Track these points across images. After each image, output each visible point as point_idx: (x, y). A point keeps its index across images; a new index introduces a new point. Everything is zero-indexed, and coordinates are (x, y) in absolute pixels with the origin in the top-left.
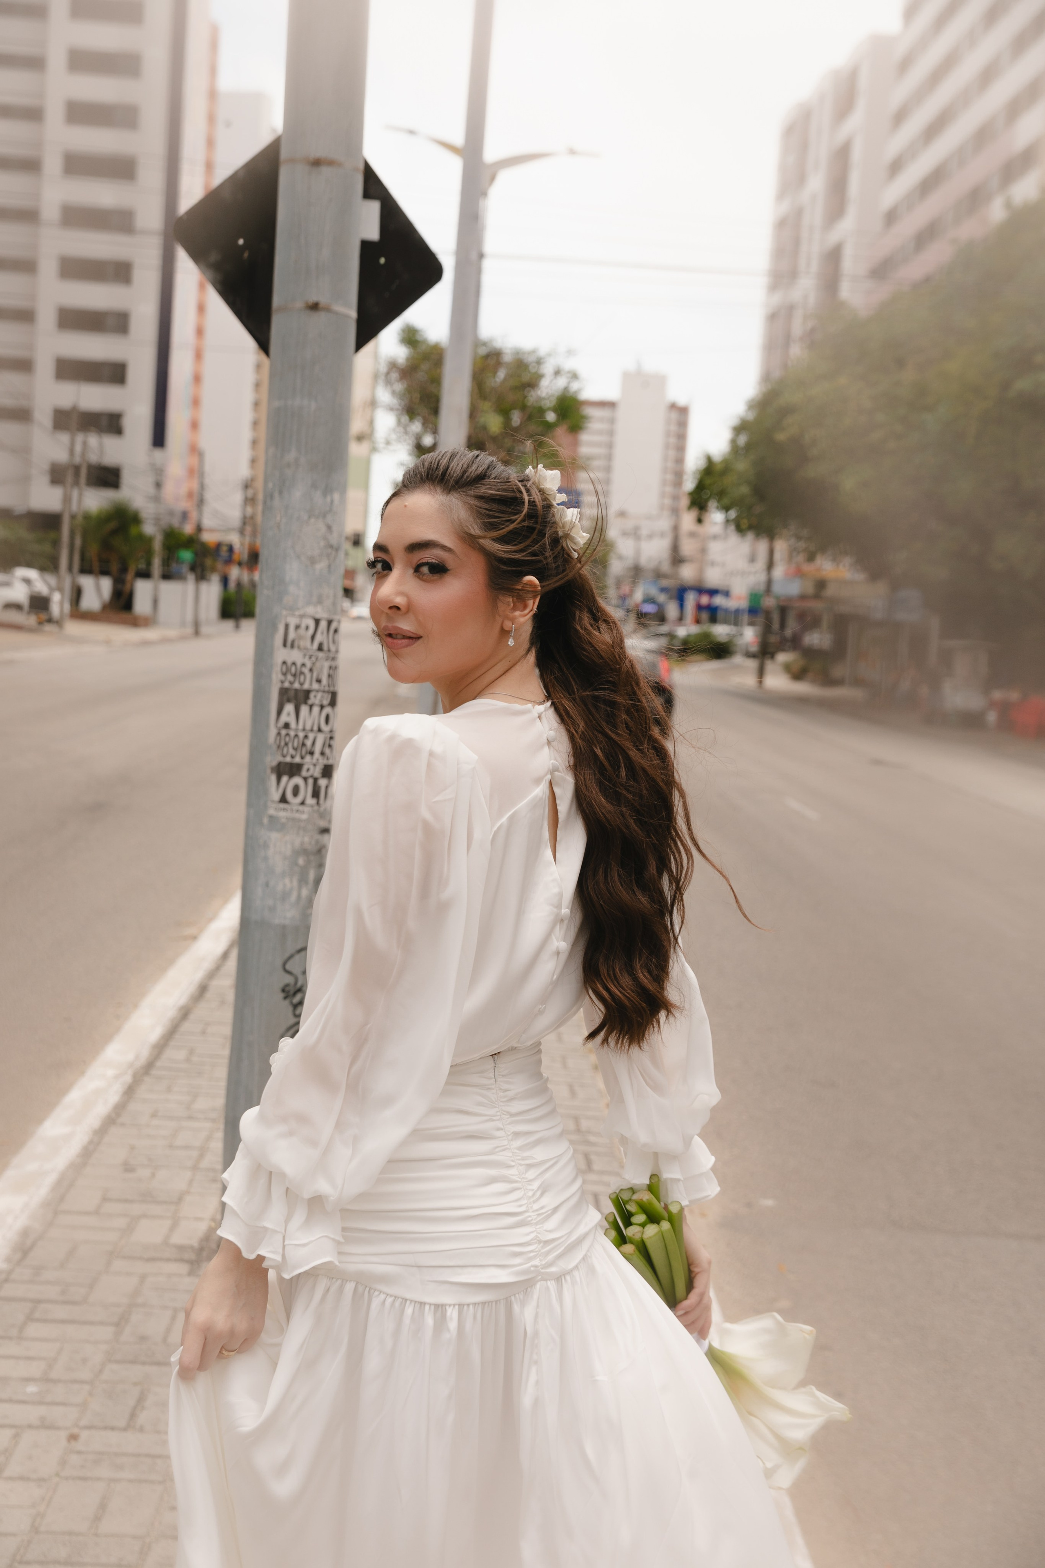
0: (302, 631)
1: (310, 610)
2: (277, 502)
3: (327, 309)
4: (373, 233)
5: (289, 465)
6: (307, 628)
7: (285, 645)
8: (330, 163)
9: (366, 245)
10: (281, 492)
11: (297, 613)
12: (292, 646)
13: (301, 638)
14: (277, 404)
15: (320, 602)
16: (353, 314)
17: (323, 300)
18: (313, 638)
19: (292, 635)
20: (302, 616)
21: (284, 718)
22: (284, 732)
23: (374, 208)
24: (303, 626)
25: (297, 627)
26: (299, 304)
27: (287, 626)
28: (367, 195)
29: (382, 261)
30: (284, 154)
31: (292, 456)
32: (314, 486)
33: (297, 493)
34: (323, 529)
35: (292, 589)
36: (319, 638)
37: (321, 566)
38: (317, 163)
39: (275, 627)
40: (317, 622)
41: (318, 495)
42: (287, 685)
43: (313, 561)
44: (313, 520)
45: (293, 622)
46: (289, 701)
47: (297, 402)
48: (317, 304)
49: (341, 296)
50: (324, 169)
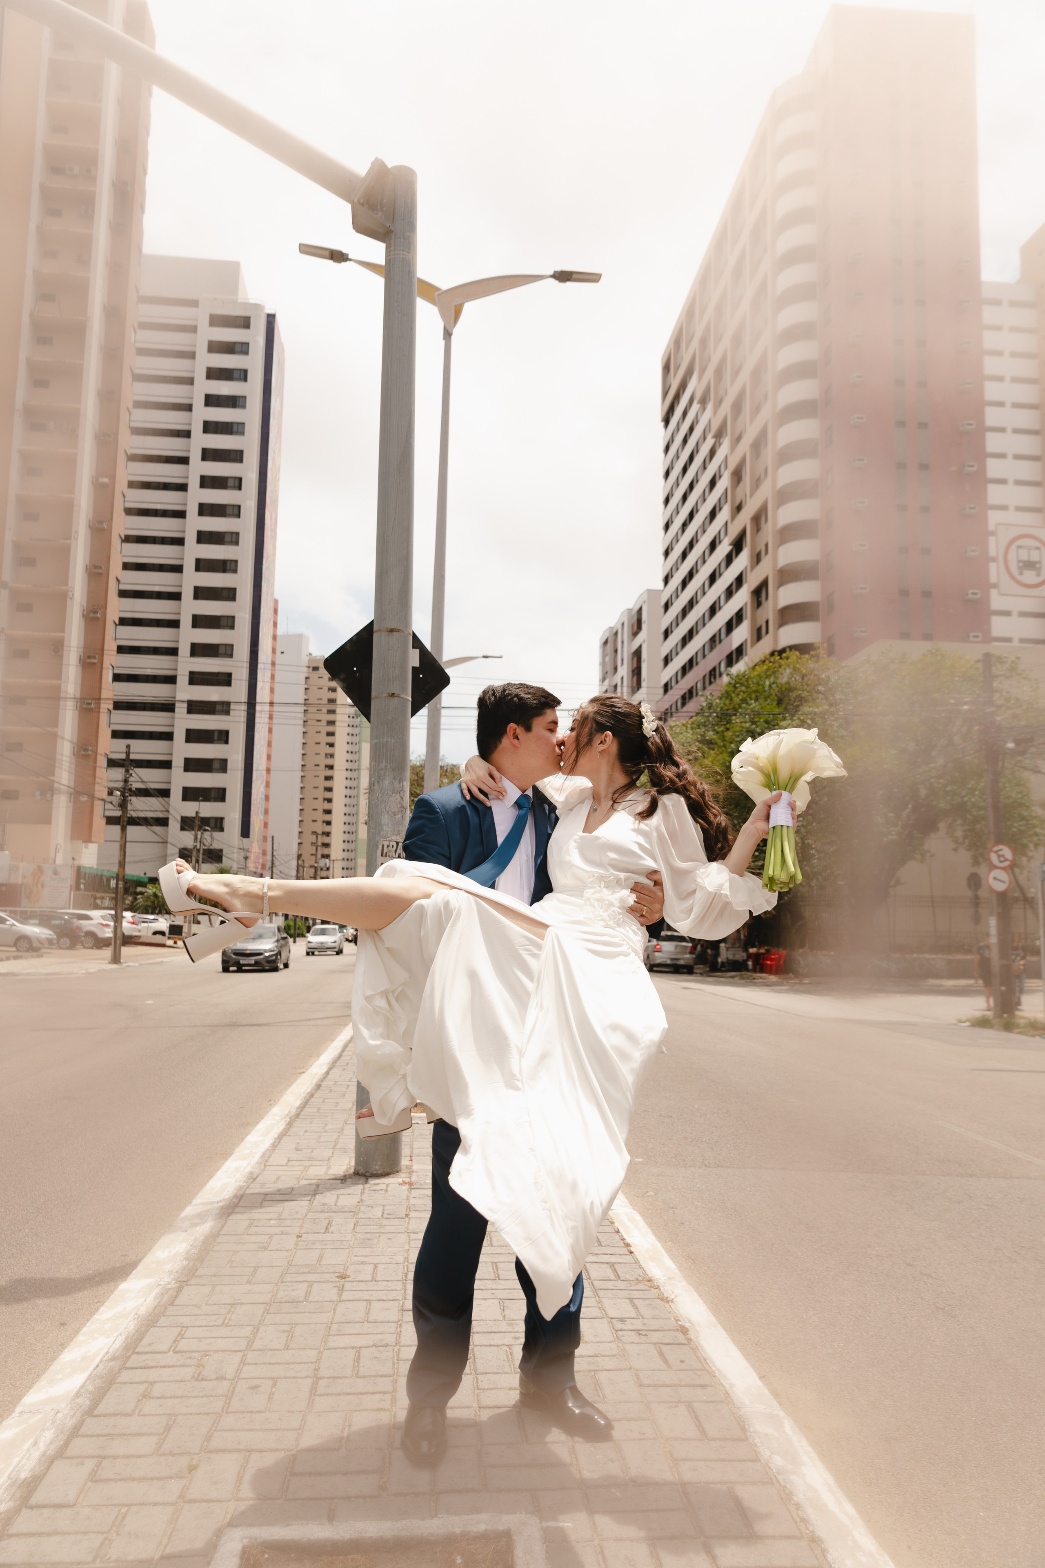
0: (390, 848)
1: (394, 838)
2: (376, 786)
3: (398, 696)
4: (417, 665)
5: (382, 769)
6: (393, 846)
7: (382, 856)
8: (398, 631)
9: (413, 668)
10: (378, 782)
11: (388, 839)
12: (386, 856)
13: (390, 851)
14: (375, 741)
15: (398, 834)
16: (410, 699)
17: (396, 692)
18: (396, 851)
19: (385, 850)
20: (390, 841)
23: (417, 651)
24: (391, 846)
25: (388, 846)
26: (385, 695)
27: (383, 846)
28: (413, 647)
29: (421, 676)
30: (375, 628)
31: (383, 765)
32: (394, 778)
33: (386, 782)
34: (399, 799)
35: (385, 828)
36: (399, 851)
37: (399, 816)
38: (392, 630)
39: (377, 847)
40: (398, 843)
41: (396, 783)
43: (395, 814)
44: (394, 795)
45: (386, 844)
47: (385, 740)
48: (393, 694)
49: (404, 690)
50: (395, 633)
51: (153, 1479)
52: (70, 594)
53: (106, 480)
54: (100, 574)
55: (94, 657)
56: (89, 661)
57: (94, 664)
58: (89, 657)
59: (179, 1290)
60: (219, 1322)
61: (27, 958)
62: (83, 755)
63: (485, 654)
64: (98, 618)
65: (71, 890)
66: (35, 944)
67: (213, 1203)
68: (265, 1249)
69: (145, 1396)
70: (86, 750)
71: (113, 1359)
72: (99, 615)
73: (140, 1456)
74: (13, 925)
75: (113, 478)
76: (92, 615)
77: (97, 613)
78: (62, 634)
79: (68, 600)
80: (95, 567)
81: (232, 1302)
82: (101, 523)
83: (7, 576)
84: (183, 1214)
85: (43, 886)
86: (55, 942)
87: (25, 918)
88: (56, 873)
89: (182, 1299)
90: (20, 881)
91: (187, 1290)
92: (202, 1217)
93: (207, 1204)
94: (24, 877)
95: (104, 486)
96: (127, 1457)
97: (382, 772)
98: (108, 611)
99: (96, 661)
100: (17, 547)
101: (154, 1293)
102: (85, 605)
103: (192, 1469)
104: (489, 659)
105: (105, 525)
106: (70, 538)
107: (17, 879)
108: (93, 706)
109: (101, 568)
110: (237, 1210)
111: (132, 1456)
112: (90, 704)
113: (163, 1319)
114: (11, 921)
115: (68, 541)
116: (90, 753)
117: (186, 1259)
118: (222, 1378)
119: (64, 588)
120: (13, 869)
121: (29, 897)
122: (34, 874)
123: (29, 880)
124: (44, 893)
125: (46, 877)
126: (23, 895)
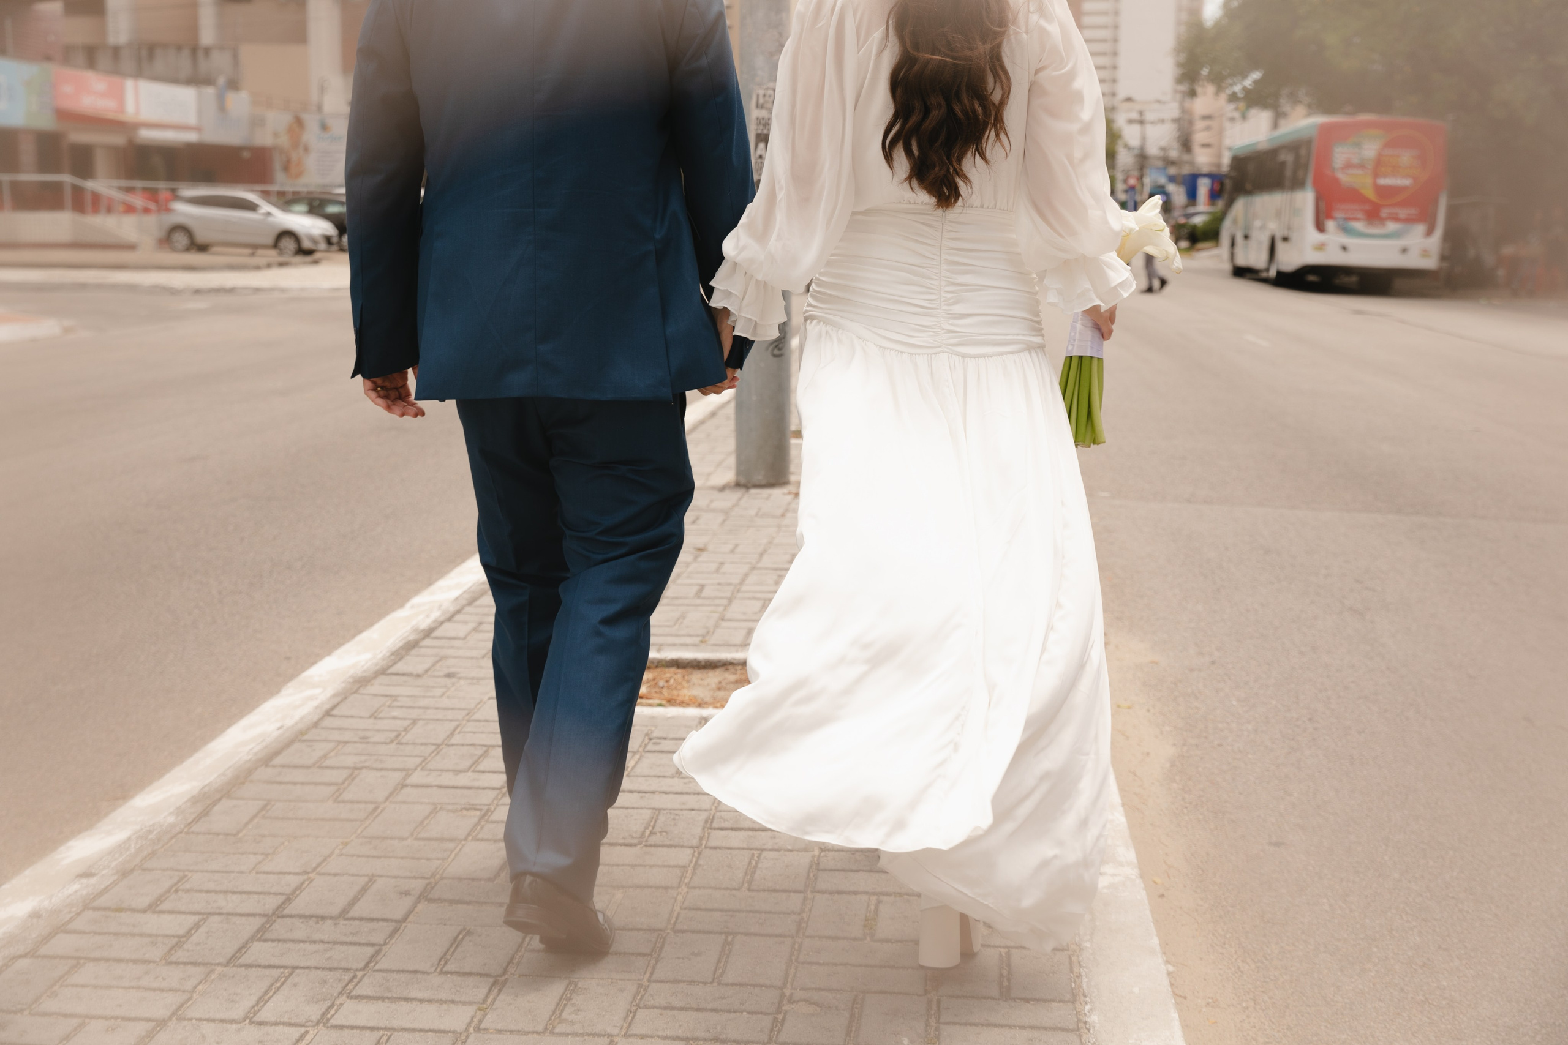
0: (767, 98)
2: (748, 20)
10: (750, 14)
11: (765, 87)
12: (762, 108)
13: (766, 102)
19: (761, 101)
20: (767, 89)
21: (759, 152)
22: (759, 161)
25: (764, 96)
27: (758, 96)
32: (770, 9)
33: (761, 14)
34: (777, 35)
35: (759, 72)
41: (773, 14)
42: (759, 132)
43: (771, 55)
44: (770, 30)
45: (761, 92)
46: (761, 141)
61: (296, 265)
66: (307, 244)
74: (269, 214)
85: (306, 149)
86: (335, 240)
87: (286, 201)
88: (324, 127)
94: (276, 135)
107: (264, 139)
114: (265, 207)
120: (257, 122)
121: (286, 168)
122: (290, 131)
123: (284, 141)
124: (311, 162)
125: (311, 135)
126: (277, 165)
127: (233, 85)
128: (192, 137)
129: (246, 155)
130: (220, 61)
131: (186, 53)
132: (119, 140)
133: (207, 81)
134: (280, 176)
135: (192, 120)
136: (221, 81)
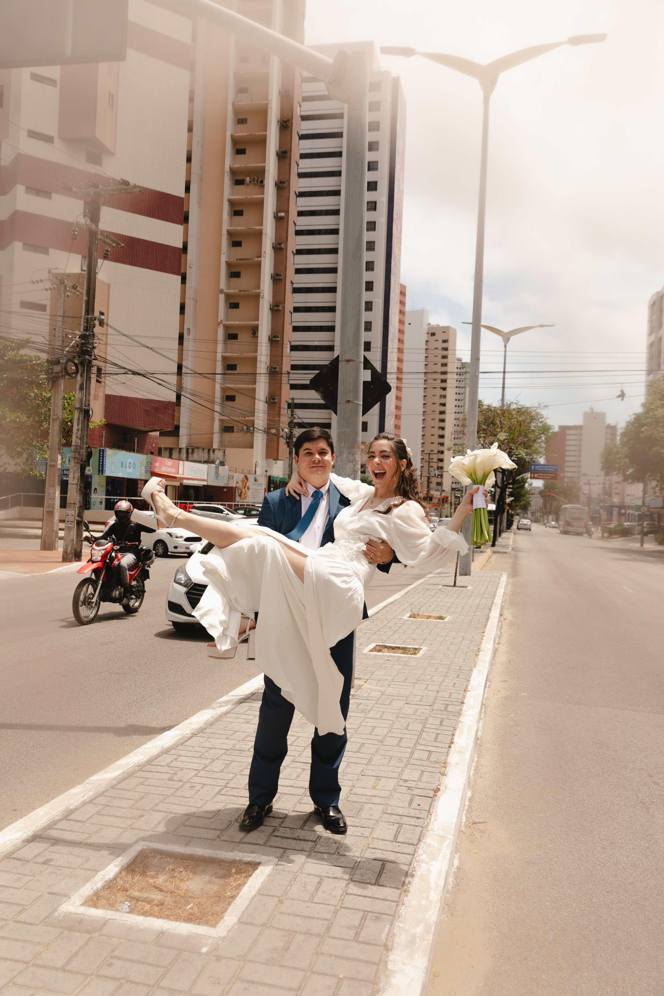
2: (339, 458)
3: (352, 402)
4: (369, 379)
8: (353, 361)
9: (365, 382)
14: (339, 430)
16: (362, 404)
17: (350, 400)
23: (369, 372)
26: (344, 402)
28: (365, 369)
29: (371, 386)
30: (340, 360)
31: (343, 444)
32: (349, 453)
33: (345, 456)
34: (353, 466)
38: (348, 361)
41: (350, 456)
44: (349, 463)
47: (344, 429)
48: (349, 401)
49: (357, 398)
50: (350, 363)
51: (122, 817)
52: (261, 295)
53: (282, 214)
54: (280, 280)
55: (278, 337)
56: (274, 339)
57: (278, 341)
58: (275, 337)
59: (191, 738)
60: (198, 756)
62: (272, 403)
63: (540, 324)
64: (279, 310)
65: (265, 491)
67: (238, 696)
68: (248, 722)
69: (141, 784)
70: (274, 399)
71: (138, 766)
72: (280, 308)
73: (123, 808)
74: (227, 514)
75: (287, 212)
76: (276, 308)
77: (278, 306)
78: (257, 322)
79: (261, 299)
80: (277, 275)
81: (211, 747)
82: (280, 244)
83: (223, 285)
84: (218, 701)
85: (248, 488)
88: (256, 480)
89: (189, 743)
90: (234, 486)
91: (194, 739)
92: (227, 703)
93: (235, 696)
95: (282, 218)
96: (118, 807)
97: (342, 450)
98: (286, 305)
99: (279, 339)
100: (229, 265)
101: (176, 739)
102: (271, 302)
103: (141, 816)
104: (544, 328)
105: (283, 246)
106: (260, 257)
107: (233, 484)
108: (277, 370)
109: (280, 275)
110: (248, 701)
111: (120, 807)
112: (276, 368)
113: (173, 751)
114: (226, 512)
115: (259, 259)
116: (276, 401)
117: (205, 723)
118: (181, 781)
119: (258, 291)
120: (231, 478)
121: (240, 496)
122: (243, 481)
123: (240, 485)
124: (250, 493)
125: (251, 483)
126: (237, 494)
127: (222, 464)
128: (205, 483)
129: (225, 490)
130: (218, 455)
131: (206, 451)
132: (177, 484)
133: (213, 462)
134: (238, 499)
135: (205, 478)
136: (218, 462)
